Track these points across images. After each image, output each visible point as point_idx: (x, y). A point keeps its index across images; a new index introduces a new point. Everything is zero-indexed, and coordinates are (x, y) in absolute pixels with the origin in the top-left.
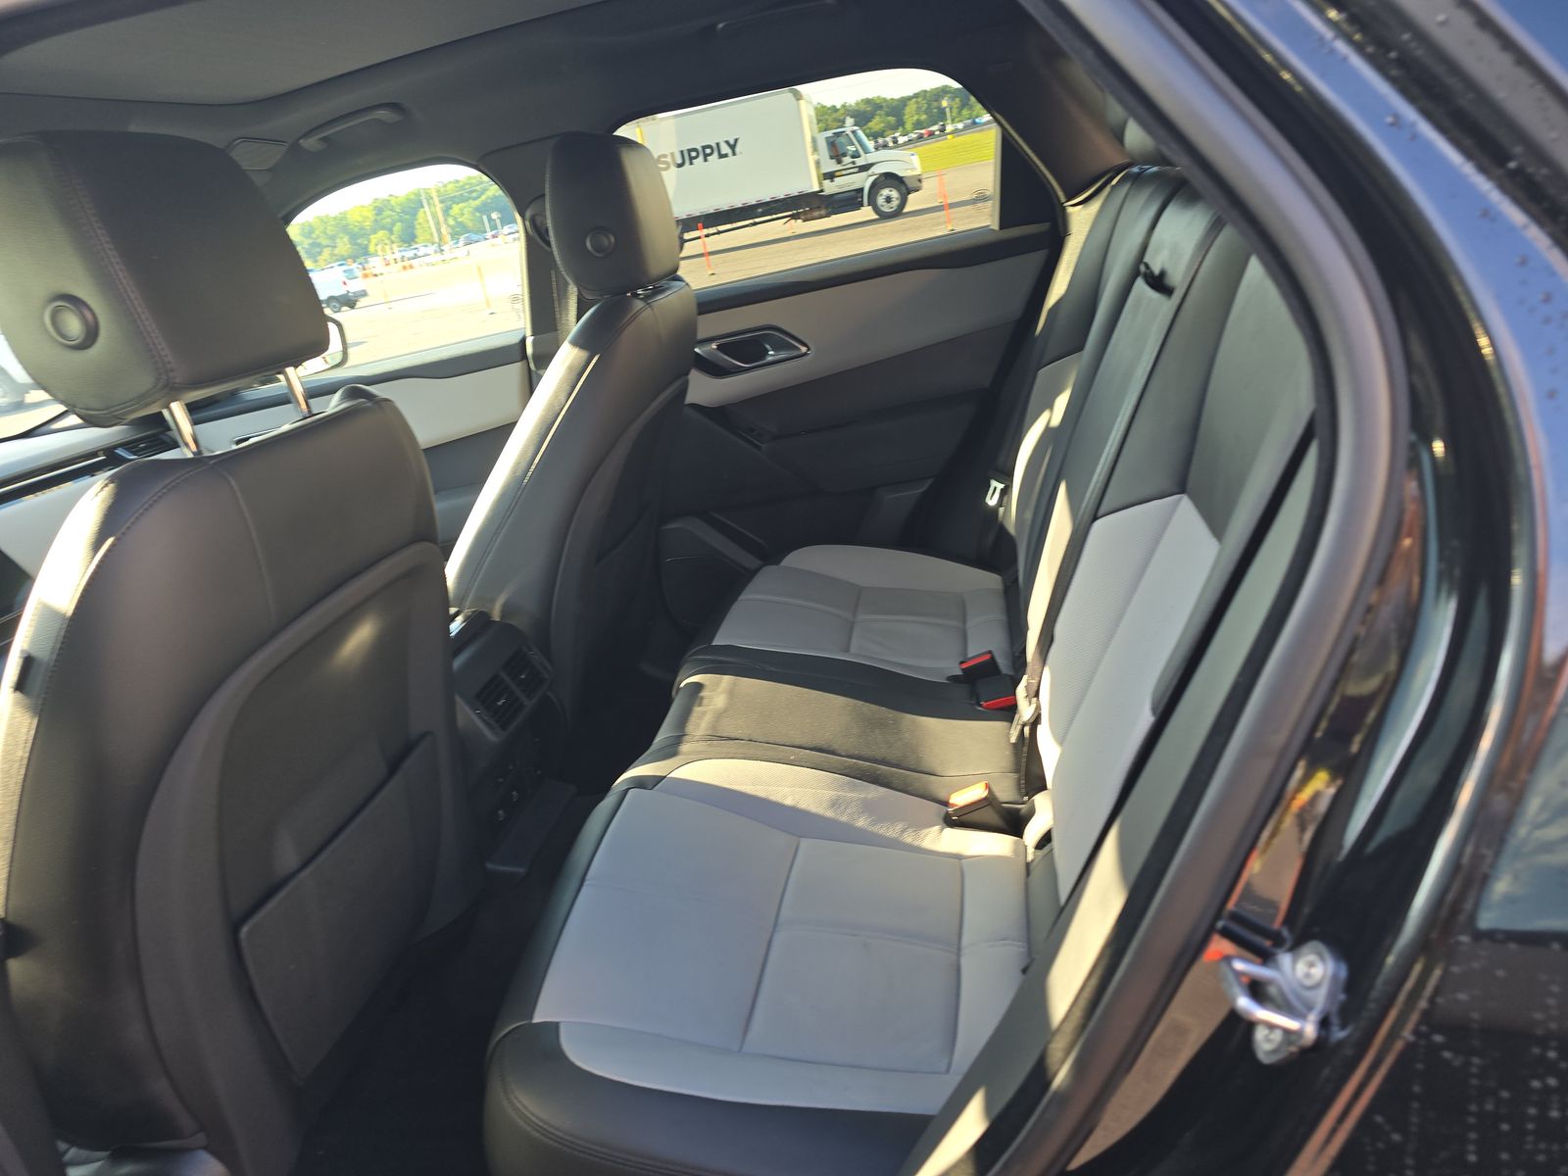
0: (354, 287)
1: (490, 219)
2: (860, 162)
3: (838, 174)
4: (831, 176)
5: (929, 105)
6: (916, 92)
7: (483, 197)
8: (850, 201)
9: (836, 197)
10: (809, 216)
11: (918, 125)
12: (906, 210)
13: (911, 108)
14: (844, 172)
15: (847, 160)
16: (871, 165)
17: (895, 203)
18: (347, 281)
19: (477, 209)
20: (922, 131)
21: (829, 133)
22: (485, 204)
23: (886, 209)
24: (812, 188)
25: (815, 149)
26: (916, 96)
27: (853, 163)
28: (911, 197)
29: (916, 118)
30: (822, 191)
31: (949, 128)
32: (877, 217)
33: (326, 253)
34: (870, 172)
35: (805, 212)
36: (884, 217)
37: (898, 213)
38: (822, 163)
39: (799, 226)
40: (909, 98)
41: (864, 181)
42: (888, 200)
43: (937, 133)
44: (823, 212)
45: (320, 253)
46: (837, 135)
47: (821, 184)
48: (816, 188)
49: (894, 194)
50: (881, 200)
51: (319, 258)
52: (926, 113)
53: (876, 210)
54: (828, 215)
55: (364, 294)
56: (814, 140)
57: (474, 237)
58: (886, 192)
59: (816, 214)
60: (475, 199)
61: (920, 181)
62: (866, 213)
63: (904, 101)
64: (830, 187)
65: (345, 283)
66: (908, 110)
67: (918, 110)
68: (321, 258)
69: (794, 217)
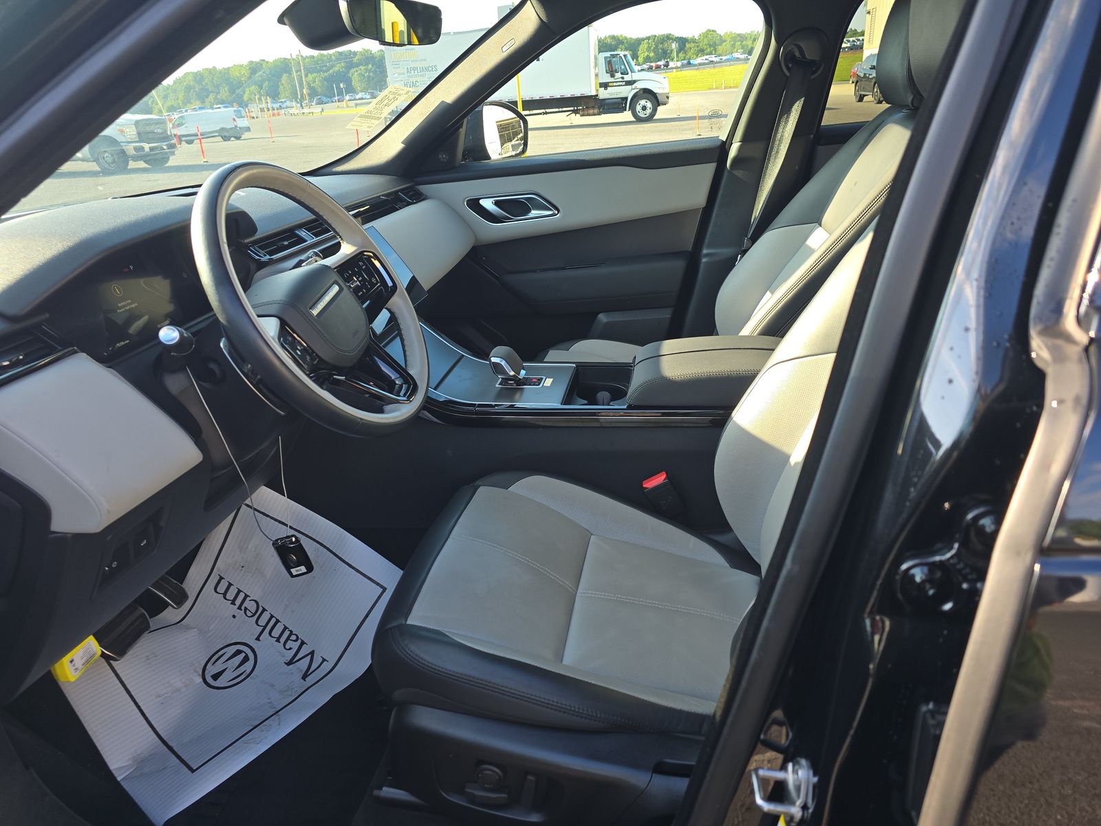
0: (242, 123)
1: (338, 88)
2: (627, 78)
3: (610, 84)
4: (605, 85)
5: (657, 46)
6: (648, 36)
7: (331, 71)
8: (617, 105)
9: (607, 101)
10: (586, 112)
11: (647, 59)
12: (655, 117)
13: (643, 47)
14: (615, 84)
15: (618, 75)
16: (634, 82)
17: (648, 111)
18: (236, 119)
19: (325, 79)
20: (652, 64)
21: (608, 54)
22: (332, 76)
23: (642, 114)
24: (591, 93)
25: (596, 65)
26: (648, 38)
27: (623, 78)
28: (660, 109)
29: (646, 54)
30: (597, 95)
31: (672, 64)
32: (635, 120)
33: (211, 97)
34: (634, 86)
35: (583, 110)
36: (639, 120)
37: (650, 119)
38: (600, 76)
39: (577, 119)
40: (643, 39)
41: (628, 92)
42: (644, 108)
43: (662, 67)
44: (596, 111)
45: (207, 97)
46: (613, 56)
47: (597, 90)
48: (594, 93)
49: (649, 105)
50: (639, 108)
51: (206, 100)
52: (654, 51)
53: (635, 114)
54: (599, 114)
55: (248, 129)
56: (596, 58)
57: (325, 99)
58: (643, 102)
59: (591, 111)
60: (324, 72)
61: (668, 97)
62: (627, 116)
63: (639, 42)
64: (604, 94)
65: (234, 120)
66: (641, 47)
67: (649, 49)
68: (207, 100)
69: (575, 112)
